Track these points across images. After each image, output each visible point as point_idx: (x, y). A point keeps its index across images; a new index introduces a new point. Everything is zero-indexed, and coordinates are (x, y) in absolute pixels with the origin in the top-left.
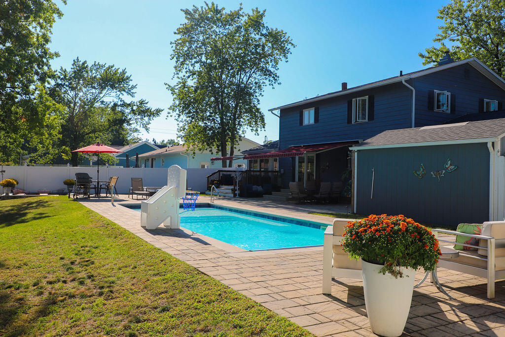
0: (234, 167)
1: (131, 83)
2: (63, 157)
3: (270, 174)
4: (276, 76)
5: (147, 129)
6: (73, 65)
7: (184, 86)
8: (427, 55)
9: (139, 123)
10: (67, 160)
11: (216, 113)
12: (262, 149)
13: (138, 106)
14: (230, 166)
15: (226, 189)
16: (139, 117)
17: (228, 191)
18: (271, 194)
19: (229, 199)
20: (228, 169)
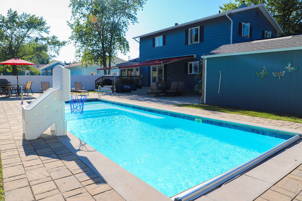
0: (111, 74)
1: (46, 26)
2: (7, 71)
3: (134, 78)
4: (135, 18)
5: (58, 54)
6: (8, 13)
7: (78, 25)
8: (224, 7)
9: (53, 50)
10: (10, 72)
11: (99, 42)
12: (129, 63)
13: (51, 39)
14: (109, 74)
15: (107, 88)
16: (52, 46)
17: (108, 89)
18: (136, 90)
19: (110, 95)
20: (107, 75)
